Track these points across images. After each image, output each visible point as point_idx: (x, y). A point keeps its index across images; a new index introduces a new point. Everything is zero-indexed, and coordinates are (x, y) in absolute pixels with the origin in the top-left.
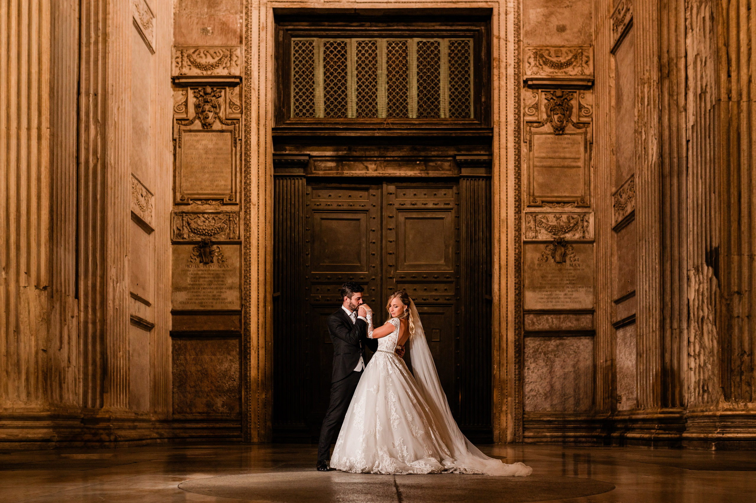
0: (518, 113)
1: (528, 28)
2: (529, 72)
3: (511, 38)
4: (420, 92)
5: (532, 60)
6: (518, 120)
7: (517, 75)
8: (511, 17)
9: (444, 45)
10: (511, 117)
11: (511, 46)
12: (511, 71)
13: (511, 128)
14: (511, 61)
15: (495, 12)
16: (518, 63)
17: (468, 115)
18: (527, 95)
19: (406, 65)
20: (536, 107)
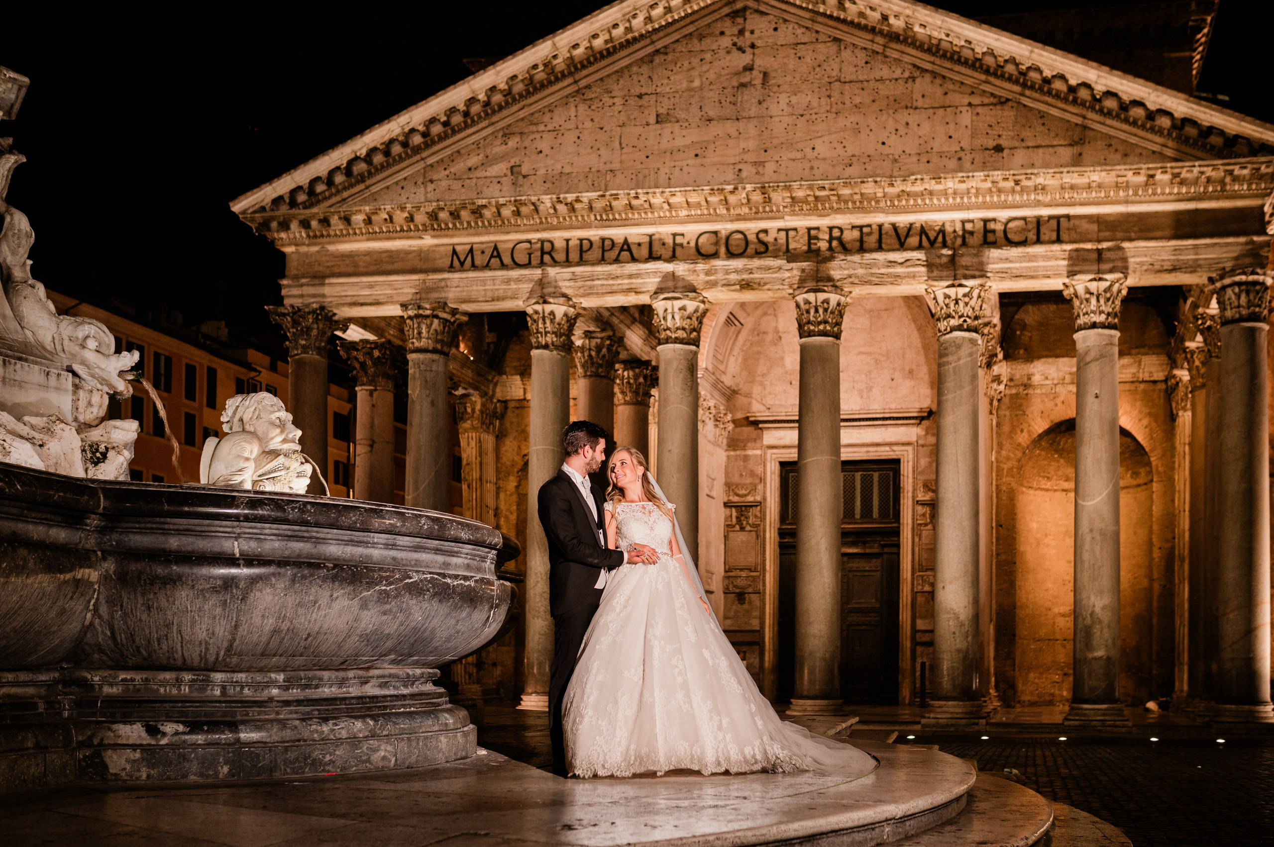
0: (913, 519)
1: (919, 469)
2: (921, 497)
3: (910, 476)
4: (862, 503)
5: (922, 489)
6: (913, 522)
7: (913, 497)
8: (911, 464)
9: (876, 476)
10: (910, 521)
11: (911, 480)
12: (910, 495)
13: (910, 527)
14: (911, 489)
15: (902, 461)
16: (914, 490)
17: (889, 515)
18: (920, 509)
19: (854, 488)
20: (924, 515)
